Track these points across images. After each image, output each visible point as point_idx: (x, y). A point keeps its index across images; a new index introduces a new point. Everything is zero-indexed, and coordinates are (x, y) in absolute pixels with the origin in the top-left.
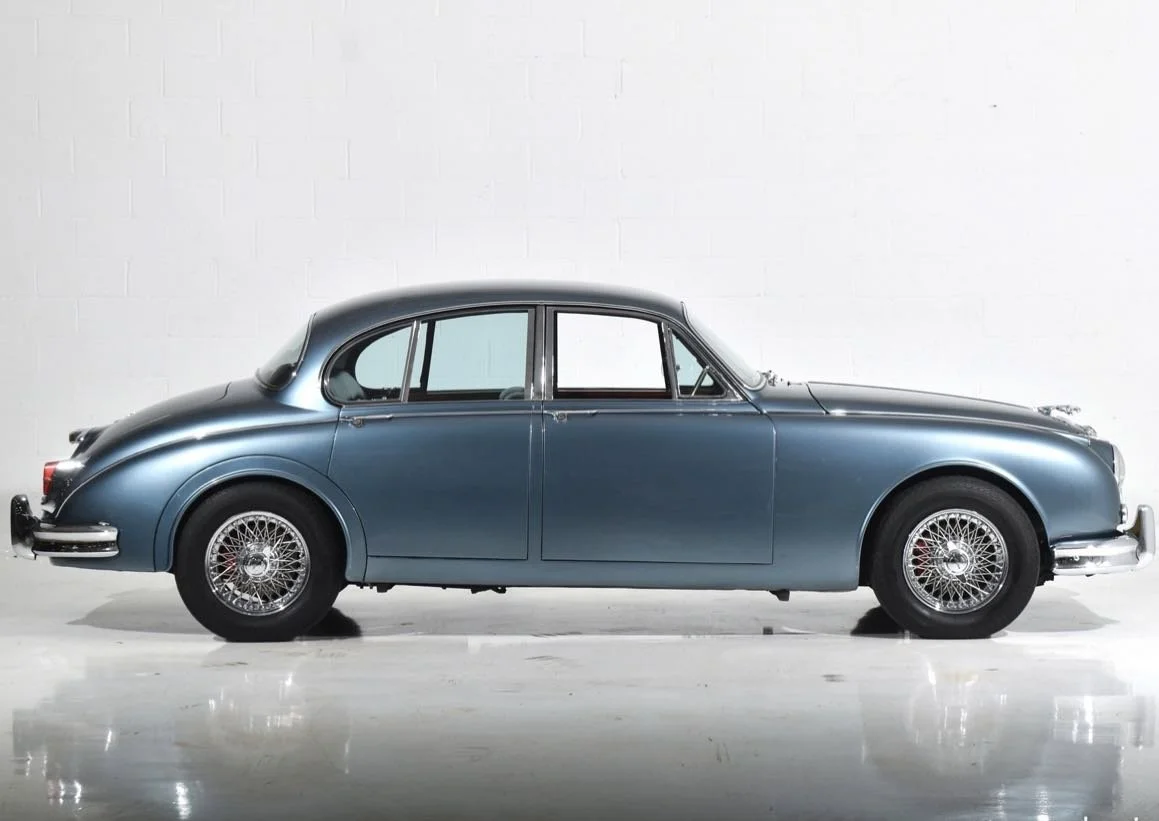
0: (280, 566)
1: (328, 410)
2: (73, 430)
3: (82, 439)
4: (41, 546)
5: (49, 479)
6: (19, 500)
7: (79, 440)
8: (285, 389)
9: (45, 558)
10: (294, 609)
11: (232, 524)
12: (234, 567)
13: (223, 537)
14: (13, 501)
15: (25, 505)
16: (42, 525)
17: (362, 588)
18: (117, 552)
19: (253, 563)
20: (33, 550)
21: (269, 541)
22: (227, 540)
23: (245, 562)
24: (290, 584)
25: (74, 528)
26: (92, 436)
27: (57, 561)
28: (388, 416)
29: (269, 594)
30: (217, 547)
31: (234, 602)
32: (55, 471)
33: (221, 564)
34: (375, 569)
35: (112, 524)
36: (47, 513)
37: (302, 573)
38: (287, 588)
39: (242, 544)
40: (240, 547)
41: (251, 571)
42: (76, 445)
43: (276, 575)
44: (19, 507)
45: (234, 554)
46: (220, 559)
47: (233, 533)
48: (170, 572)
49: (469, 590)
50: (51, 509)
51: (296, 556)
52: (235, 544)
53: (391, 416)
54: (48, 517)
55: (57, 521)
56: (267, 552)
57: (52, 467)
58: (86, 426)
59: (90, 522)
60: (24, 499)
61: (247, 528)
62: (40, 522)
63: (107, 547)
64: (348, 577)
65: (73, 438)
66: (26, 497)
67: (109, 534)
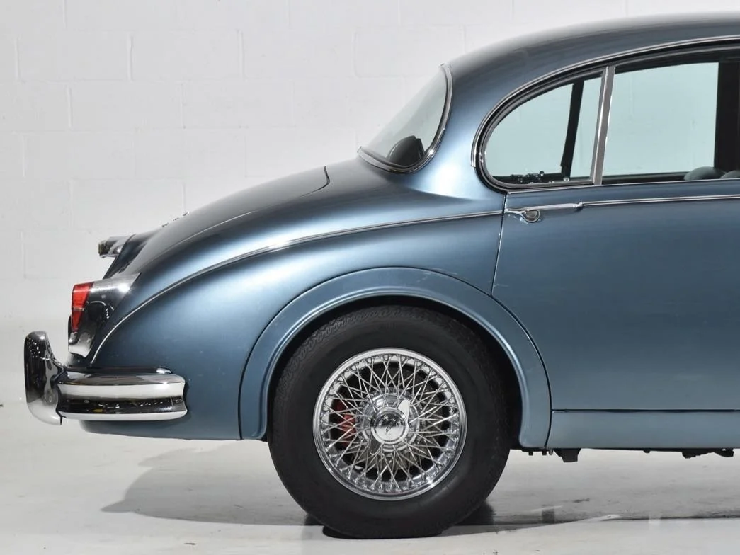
0: (421, 427)
1: (489, 199)
2: (105, 238)
3: (119, 251)
4: (69, 405)
5: (81, 309)
6: (36, 340)
7: (114, 252)
8: (419, 171)
9: (74, 422)
10: (445, 489)
11: (350, 367)
12: (354, 430)
13: (337, 387)
14: (27, 340)
15: (44, 346)
16: (70, 374)
17: (531, 454)
18: (185, 413)
19: (385, 424)
20: (57, 411)
21: (404, 391)
22: (343, 391)
23: (373, 423)
24: (436, 453)
25: (118, 378)
26: (133, 247)
27: (93, 426)
28: (577, 206)
29: (407, 469)
30: (329, 402)
31: (356, 481)
32: (90, 297)
33: (335, 426)
34: (563, 429)
35: (174, 371)
36: (76, 357)
37: (455, 436)
38: (432, 458)
39: (365, 396)
40: (362, 401)
41: (382, 435)
42: (109, 261)
43: (416, 441)
44: (35, 351)
45: (355, 412)
46: (334, 419)
47: (353, 381)
48: (264, 439)
49: (680, 453)
50: (83, 350)
51: (445, 411)
52: (356, 397)
53: (580, 204)
54: (79, 363)
55: (92, 368)
56: (405, 407)
57: (86, 290)
58: (122, 232)
59: (141, 369)
60: (42, 338)
61: (373, 372)
62: (66, 369)
63: (169, 405)
64: (523, 441)
65: (104, 249)
66: (45, 334)
67: (171, 387)
